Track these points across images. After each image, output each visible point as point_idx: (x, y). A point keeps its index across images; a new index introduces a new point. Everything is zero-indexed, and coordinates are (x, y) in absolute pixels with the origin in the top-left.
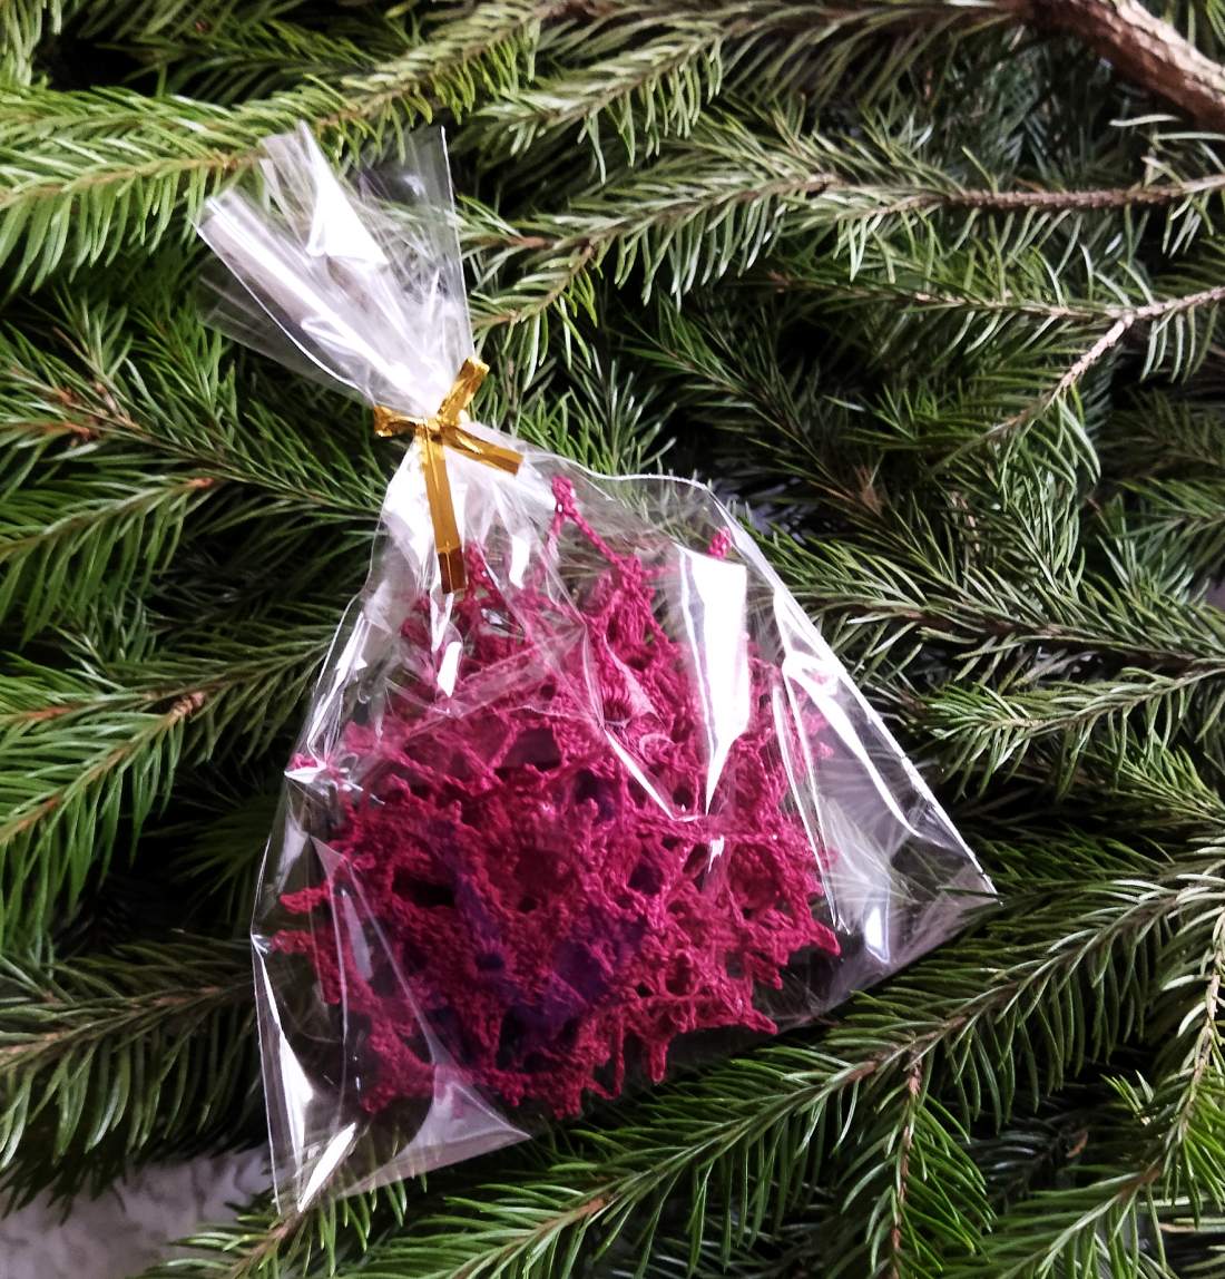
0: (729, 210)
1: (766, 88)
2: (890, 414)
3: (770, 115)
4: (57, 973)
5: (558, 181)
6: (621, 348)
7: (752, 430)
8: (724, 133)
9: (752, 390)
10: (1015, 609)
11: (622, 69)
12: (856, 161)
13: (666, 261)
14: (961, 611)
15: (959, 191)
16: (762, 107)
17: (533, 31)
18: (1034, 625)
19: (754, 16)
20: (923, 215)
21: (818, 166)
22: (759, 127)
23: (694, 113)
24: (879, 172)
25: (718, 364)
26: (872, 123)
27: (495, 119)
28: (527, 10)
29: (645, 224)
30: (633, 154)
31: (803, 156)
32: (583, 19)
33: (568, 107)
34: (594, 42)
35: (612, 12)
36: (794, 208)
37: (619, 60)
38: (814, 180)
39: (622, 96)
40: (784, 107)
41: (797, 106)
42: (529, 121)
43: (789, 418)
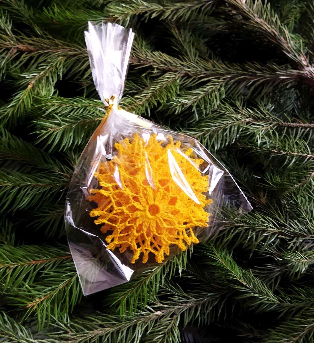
0: (228, 130)
1: (234, 96)
2: (268, 180)
3: (235, 102)
4: (71, 325)
5: (184, 118)
8: (225, 108)
10: (300, 230)
11: (200, 92)
12: (257, 115)
14: (288, 231)
15: (282, 122)
16: (233, 100)
17: (178, 81)
18: (305, 234)
19: (231, 78)
20: (274, 129)
21: (248, 116)
22: (233, 105)
23: (219, 102)
24: (263, 118)
26: (259, 104)
27: (172, 105)
28: (176, 75)
29: (209, 134)
30: (204, 113)
31: (244, 113)
32: (189, 77)
33: (189, 102)
34: (192, 83)
35: (197, 76)
36: (244, 129)
37: (200, 89)
38: (247, 120)
39: (201, 98)
40: (238, 100)
41: (241, 99)
42: (180, 106)
43: (241, 178)
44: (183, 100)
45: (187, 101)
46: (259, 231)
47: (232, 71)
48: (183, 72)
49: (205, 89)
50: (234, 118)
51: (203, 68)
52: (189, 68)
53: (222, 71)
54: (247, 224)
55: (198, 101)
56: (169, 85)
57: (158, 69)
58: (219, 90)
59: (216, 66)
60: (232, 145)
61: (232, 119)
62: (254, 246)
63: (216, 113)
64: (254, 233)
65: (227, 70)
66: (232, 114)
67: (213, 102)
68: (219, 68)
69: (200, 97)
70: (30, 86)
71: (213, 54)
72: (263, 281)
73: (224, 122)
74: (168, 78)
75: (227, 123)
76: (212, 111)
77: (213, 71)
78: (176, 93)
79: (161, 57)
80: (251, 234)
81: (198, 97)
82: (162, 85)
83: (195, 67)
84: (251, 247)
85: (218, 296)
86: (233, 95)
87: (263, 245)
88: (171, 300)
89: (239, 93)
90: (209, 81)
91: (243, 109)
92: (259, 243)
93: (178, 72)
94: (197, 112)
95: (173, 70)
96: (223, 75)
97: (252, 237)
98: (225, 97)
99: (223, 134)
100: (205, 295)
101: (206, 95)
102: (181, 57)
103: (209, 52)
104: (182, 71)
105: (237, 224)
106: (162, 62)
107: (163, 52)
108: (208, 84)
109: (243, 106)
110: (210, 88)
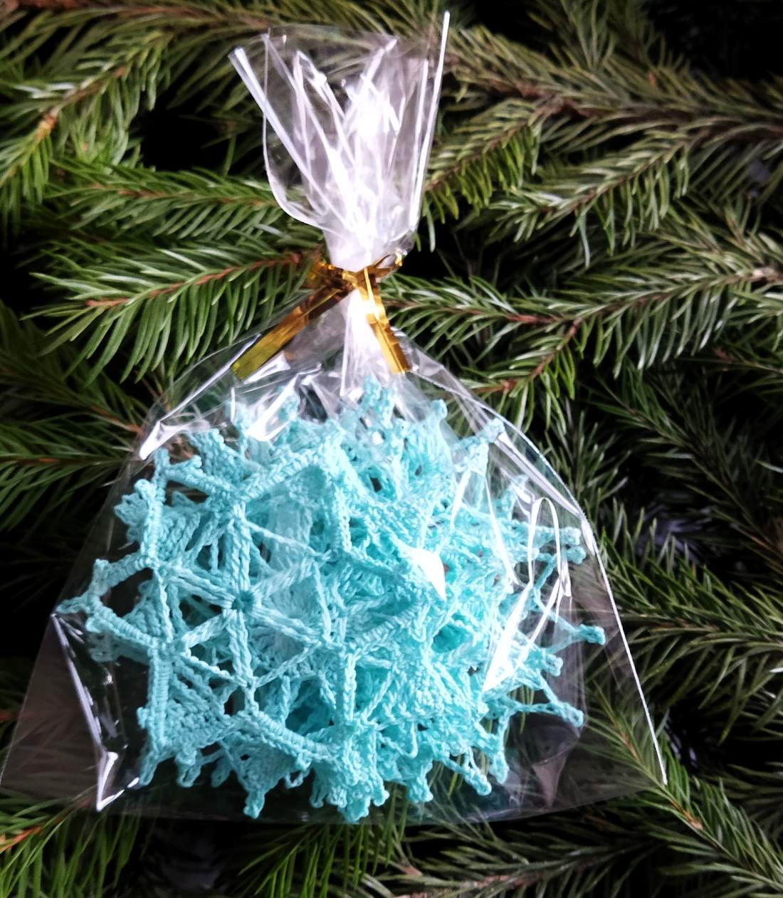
0: (689, 302)
1: (721, 188)
3: (723, 211)
5: (546, 256)
6: (589, 401)
7: (690, 478)
8: (687, 229)
9: (692, 442)
11: (606, 171)
13: (635, 344)
16: (716, 202)
17: (537, 131)
19: (716, 129)
21: (760, 259)
22: (714, 220)
23: (665, 209)
25: (667, 422)
27: (504, 212)
28: (531, 111)
29: (622, 311)
30: (613, 244)
31: (748, 250)
32: (576, 118)
33: (563, 205)
34: (584, 138)
35: (601, 117)
36: (743, 302)
37: (606, 162)
38: (758, 273)
39: (607, 193)
40: (734, 204)
41: (745, 202)
42: (532, 215)
43: (721, 470)
44: (542, 197)
45: (556, 201)
46: (761, 655)
47: (721, 104)
48: (558, 100)
49: (624, 163)
50: (711, 265)
51: (626, 89)
52: (577, 88)
53: (686, 104)
54: (723, 627)
55: (594, 202)
56: (504, 146)
57: (472, 87)
58: (671, 166)
59: (669, 87)
60: (697, 355)
61: (705, 267)
62: (740, 703)
63: (652, 244)
64: (743, 662)
65: (703, 101)
66: (710, 250)
67: (646, 207)
68: (678, 93)
69: (601, 189)
70: (45, 126)
71: (663, 45)
72: (758, 820)
73: (678, 277)
74: (502, 119)
75: (687, 280)
76: (638, 238)
77: (659, 102)
78: (527, 169)
79: (487, 47)
80: (732, 663)
81: (595, 189)
82: (479, 144)
83: (596, 87)
84: (728, 705)
85: (604, 859)
86: (717, 185)
87: (771, 700)
88: (450, 861)
89: (739, 181)
90: (638, 136)
91: (746, 235)
92: (759, 692)
93: (540, 101)
94: (589, 238)
95: (524, 93)
96: (687, 117)
97: (737, 671)
98: (690, 192)
99: (671, 314)
100: (562, 852)
101: (624, 183)
102: (555, 50)
103: (652, 40)
104: (553, 97)
105: (688, 628)
106: (488, 66)
107: (494, 32)
108: (635, 146)
109: (749, 226)
110: (640, 160)
